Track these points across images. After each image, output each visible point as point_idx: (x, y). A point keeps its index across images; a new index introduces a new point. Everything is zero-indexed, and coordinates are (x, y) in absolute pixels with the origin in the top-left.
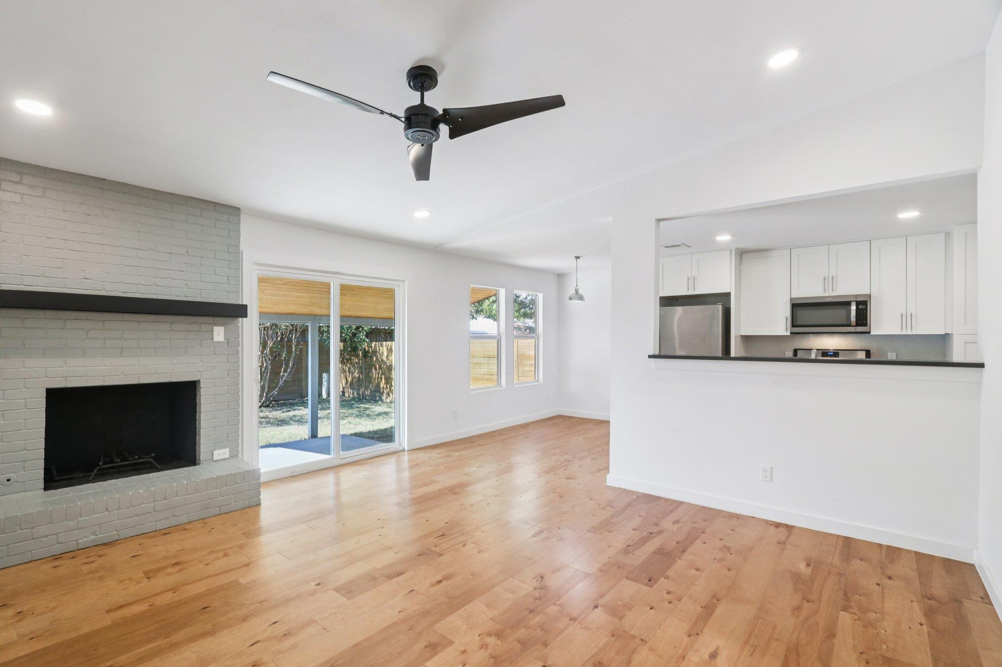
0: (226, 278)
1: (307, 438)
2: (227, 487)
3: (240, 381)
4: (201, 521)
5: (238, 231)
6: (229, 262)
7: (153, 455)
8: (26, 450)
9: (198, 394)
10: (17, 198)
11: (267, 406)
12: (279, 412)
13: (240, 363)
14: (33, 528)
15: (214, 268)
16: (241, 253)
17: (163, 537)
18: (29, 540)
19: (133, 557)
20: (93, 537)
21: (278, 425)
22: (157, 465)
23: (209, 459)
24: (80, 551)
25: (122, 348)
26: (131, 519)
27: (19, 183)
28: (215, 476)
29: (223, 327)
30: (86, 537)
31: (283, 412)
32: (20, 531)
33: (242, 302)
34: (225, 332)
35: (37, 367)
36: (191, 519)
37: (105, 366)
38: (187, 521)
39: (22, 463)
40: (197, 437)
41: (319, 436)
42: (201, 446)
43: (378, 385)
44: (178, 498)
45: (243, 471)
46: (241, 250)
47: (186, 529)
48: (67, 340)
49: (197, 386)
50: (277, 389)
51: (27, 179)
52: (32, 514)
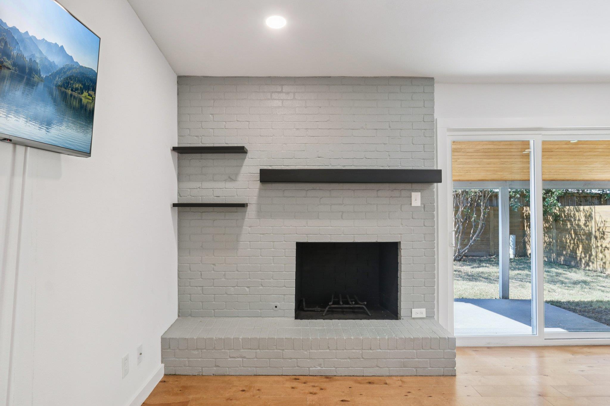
0: (422, 146)
1: (498, 297)
2: (423, 351)
3: (436, 245)
4: (399, 378)
5: (433, 100)
6: (424, 131)
7: (365, 303)
8: (285, 287)
9: (399, 254)
10: (279, 103)
11: (460, 260)
12: (469, 267)
13: (435, 227)
14: (283, 350)
15: (411, 138)
16: (435, 120)
17: (368, 386)
18: (281, 359)
19: (342, 401)
20: (319, 368)
21: (470, 280)
22: (369, 313)
23: (409, 315)
24: (311, 377)
25: (343, 212)
26: (345, 360)
27: (281, 92)
28: (412, 337)
29: (420, 193)
30: (315, 367)
31: (473, 268)
32: (276, 351)
33: (437, 166)
34: (422, 197)
35: (291, 226)
36: (391, 374)
37: (331, 226)
38: (388, 374)
39: (283, 296)
40: (399, 293)
41: (510, 298)
42: (402, 302)
43: (574, 251)
44: (381, 351)
45: (438, 337)
46: (435, 118)
47: (386, 384)
48: (308, 205)
49: (398, 247)
50: (468, 247)
51: (286, 88)
52: (283, 339)
